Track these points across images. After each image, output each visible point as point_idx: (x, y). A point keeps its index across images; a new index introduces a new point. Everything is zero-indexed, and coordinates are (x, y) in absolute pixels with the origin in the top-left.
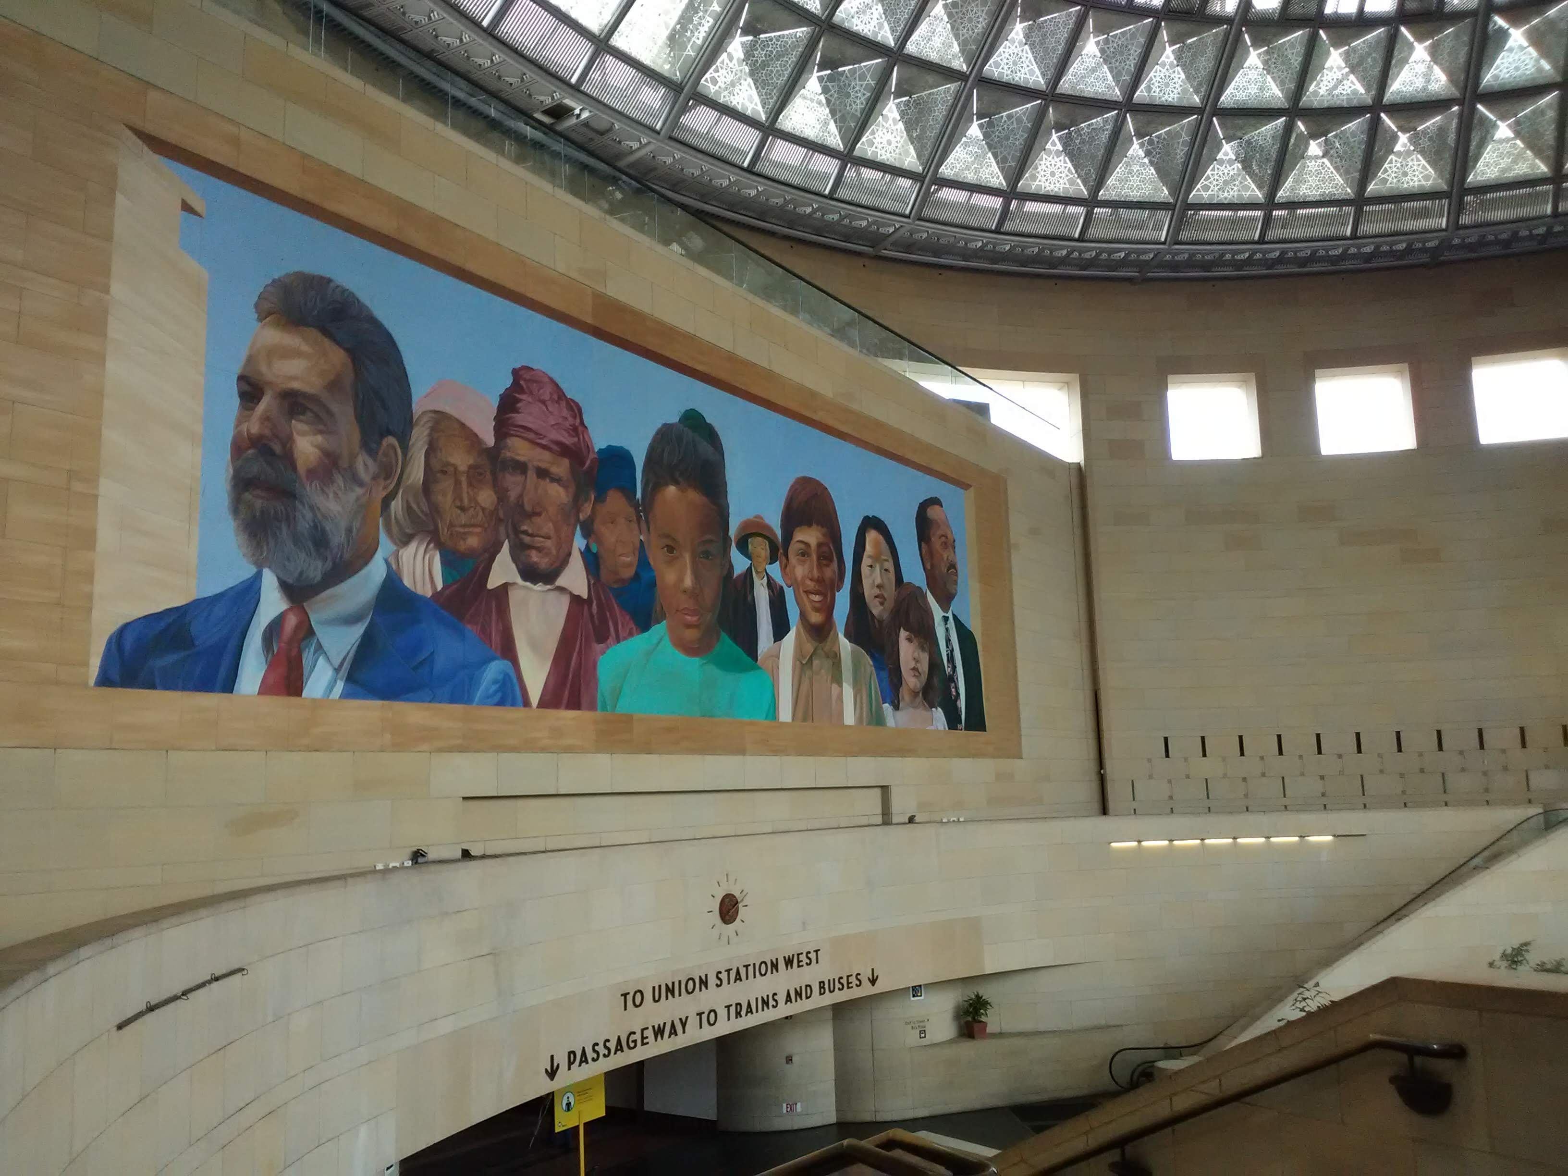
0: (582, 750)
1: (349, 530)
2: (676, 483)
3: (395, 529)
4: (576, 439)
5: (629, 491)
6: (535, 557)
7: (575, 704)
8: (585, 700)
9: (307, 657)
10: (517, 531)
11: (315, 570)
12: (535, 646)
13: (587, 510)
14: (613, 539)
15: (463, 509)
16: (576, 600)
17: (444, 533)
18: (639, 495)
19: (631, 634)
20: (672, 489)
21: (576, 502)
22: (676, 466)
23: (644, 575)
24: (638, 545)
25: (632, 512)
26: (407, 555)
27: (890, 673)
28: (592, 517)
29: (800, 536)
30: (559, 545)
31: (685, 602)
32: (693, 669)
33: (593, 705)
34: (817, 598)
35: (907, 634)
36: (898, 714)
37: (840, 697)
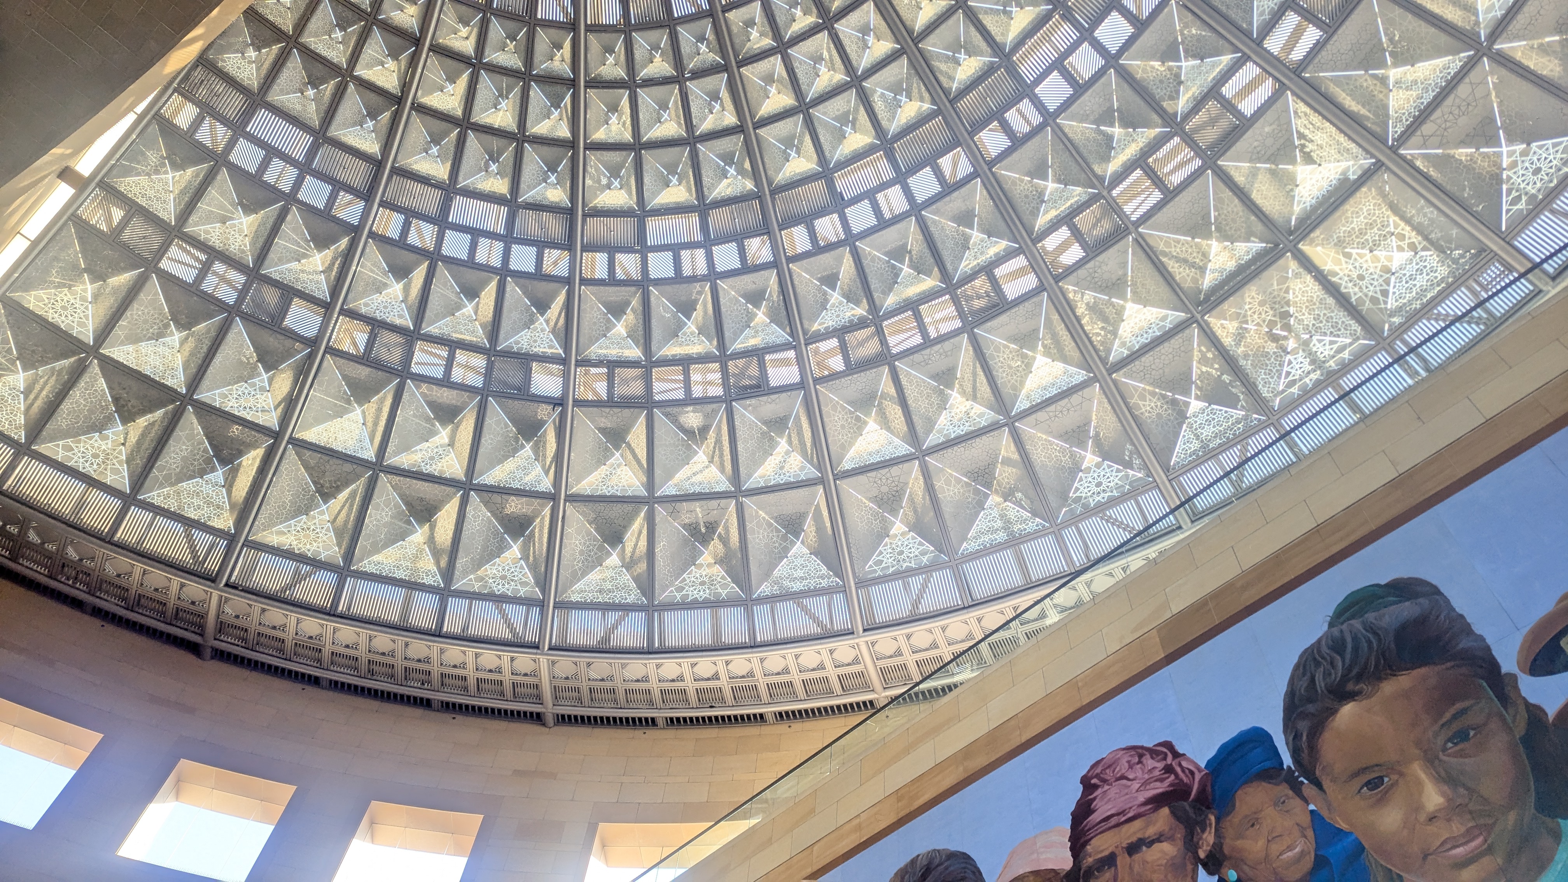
2: (1351, 696)
4: (1173, 777)
13: (1208, 838)
14: (1261, 843)
18: (1287, 760)
20: (1348, 710)
21: (1191, 844)
22: (1345, 678)
23: (1335, 852)
24: (1306, 820)
25: (1284, 790)
28: (1218, 844)
31: (1441, 833)
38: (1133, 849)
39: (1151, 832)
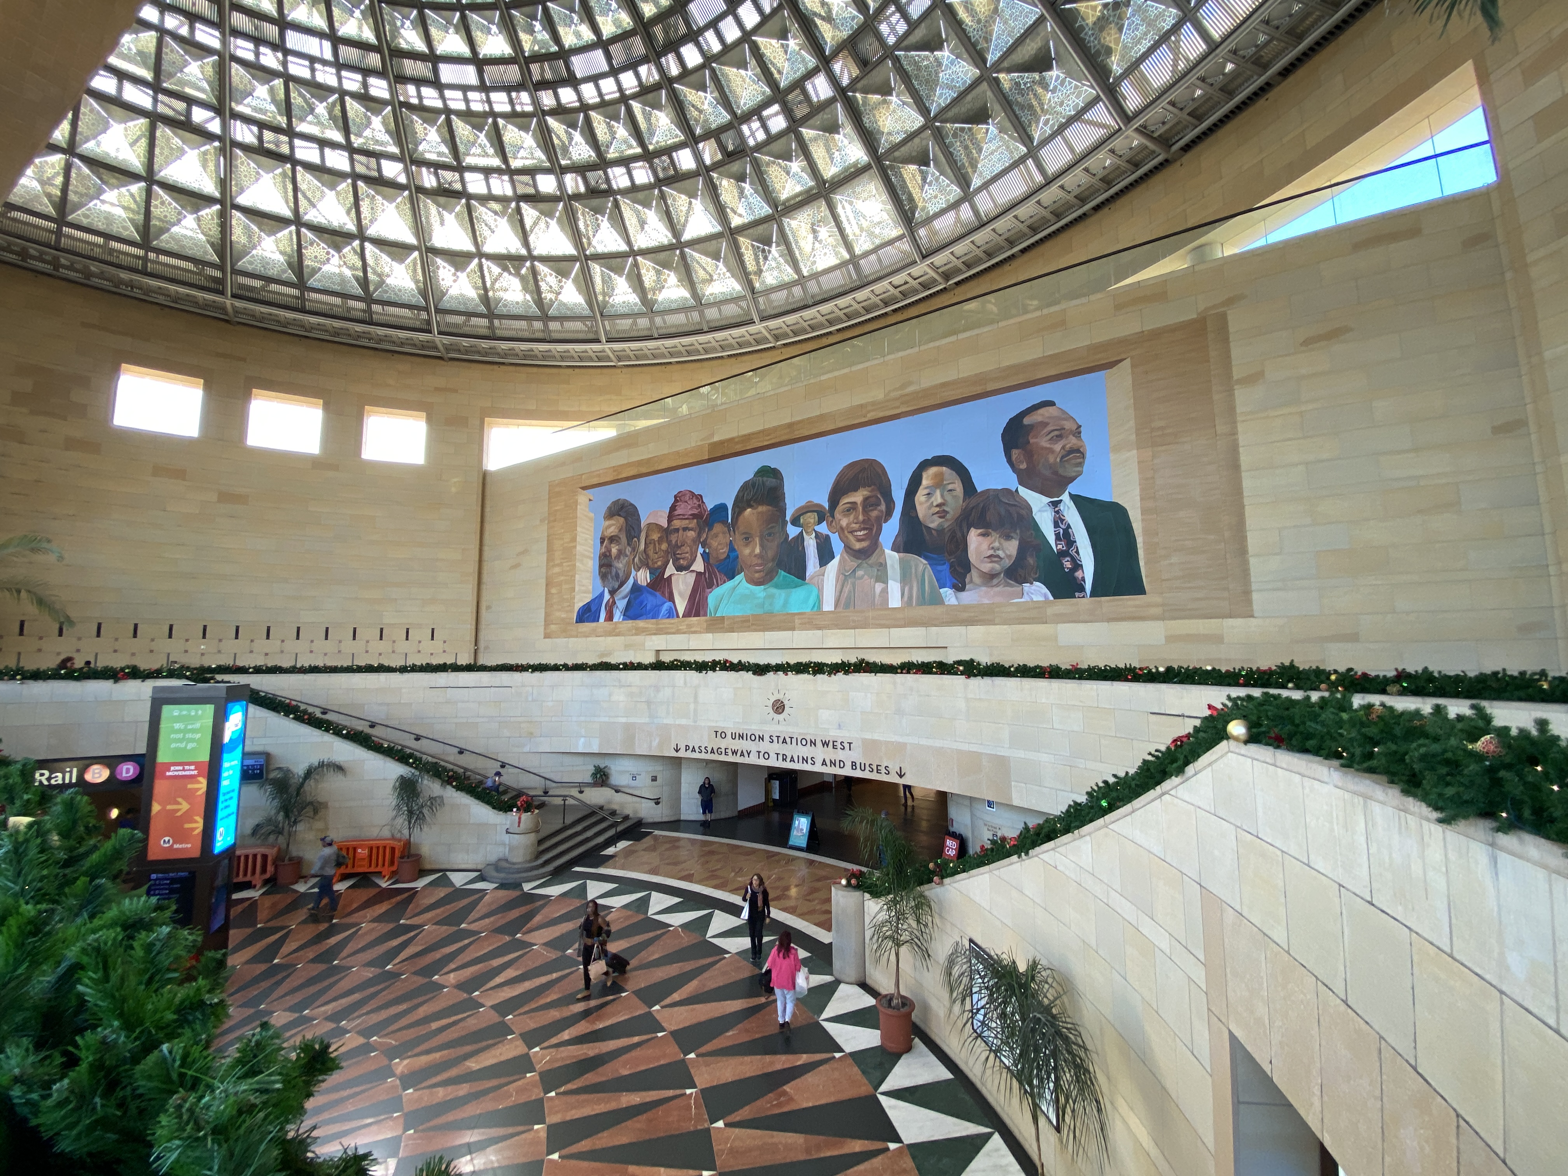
0: (700, 632)
1: (624, 571)
2: (750, 506)
3: (636, 567)
4: (700, 509)
5: (724, 522)
6: (682, 562)
7: (697, 615)
8: (702, 613)
9: (614, 611)
10: (675, 554)
11: (616, 585)
12: (681, 595)
13: (704, 536)
14: (717, 543)
15: (656, 553)
16: (699, 574)
17: (650, 563)
18: (730, 520)
19: (725, 582)
20: (749, 510)
21: (699, 535)
22: (751, 498)
23: (732, 555)
24: (728, 542)
25: (726, 529)
26: (639, 573)
27: (952, 566)
28: (706, 539)
29: (846, 500)
30: (691, 555)
31: (756, 561)
32: (760, 591)
33: (705, 615)
34: (862, 533)
35: (979, 531)
36: (963, 595)
37: (885, 591)
38: (685, 529)
39: (690, 525)
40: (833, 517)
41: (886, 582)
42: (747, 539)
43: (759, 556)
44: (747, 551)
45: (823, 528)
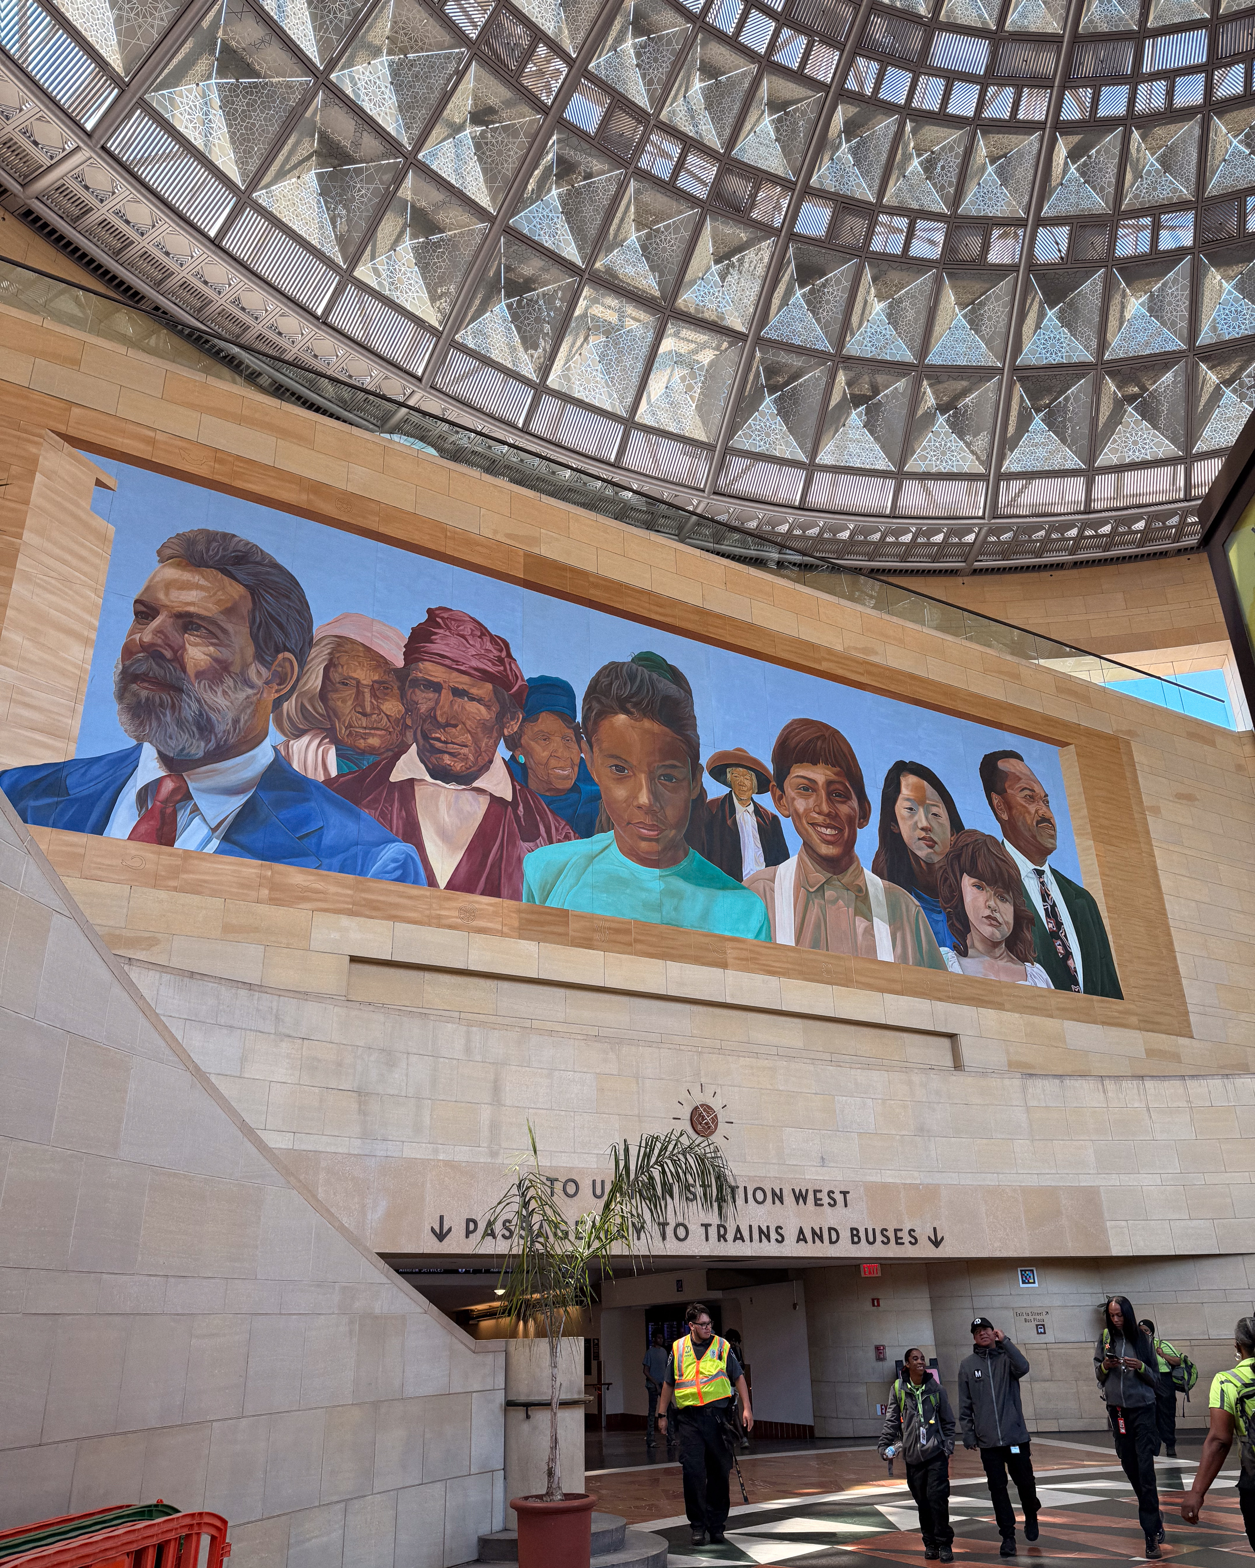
0: (503, 934)
1: (236, 721)
2: (627, 712)
3: (286, 724)
4: (502, 668)
5: (566, 715)
6: (447, 760)
7: (493, 890)
8: (506, 890)
9: (182, 817)
10: (426, 737)
11: (198, 749)
12: (443, 835)
13: (513, 727)
14: (546, 754)
15: (364, 714)
16: (495, 801)
17: (342, 732)
18: (579, 719)
19: (567, 838)
20: (622, 717)
21: (500, 720)
22: (628, 699)
23: (585, 788)
24: (577, 761)
25: (570, 733)
26: (298, 746)
27: (949, 917)
28: (520, 733)
29: (801, 772)
30: (478, 753)
31: (640, 817)
32: (650, 877)
33: (516, 895)
34: (828, 831)
35: (973, 880)
36: (965, 961)
37: (869, 932)
38: (458, 693)
39: (474, 691)
40: (783, 790)
41: (869, 918)
42: (620, 769)
43: (648, 810)
44: (620, 793)
45: (766, 801)
